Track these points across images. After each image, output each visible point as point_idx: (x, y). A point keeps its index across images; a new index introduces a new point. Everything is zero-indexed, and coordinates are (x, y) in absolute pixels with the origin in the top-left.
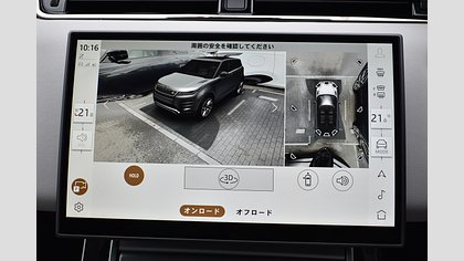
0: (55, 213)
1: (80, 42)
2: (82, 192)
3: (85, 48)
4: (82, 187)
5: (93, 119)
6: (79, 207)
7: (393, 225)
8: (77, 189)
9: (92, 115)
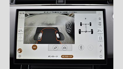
0: (13, 58)
1: (19, 12)
2: (20, 52)
3: (21, 13)
4: (21, 51)
5: (23, 33)
6: (20, 56)
7: (104, 59)
8: (19, 51)
9: (23, 31)
